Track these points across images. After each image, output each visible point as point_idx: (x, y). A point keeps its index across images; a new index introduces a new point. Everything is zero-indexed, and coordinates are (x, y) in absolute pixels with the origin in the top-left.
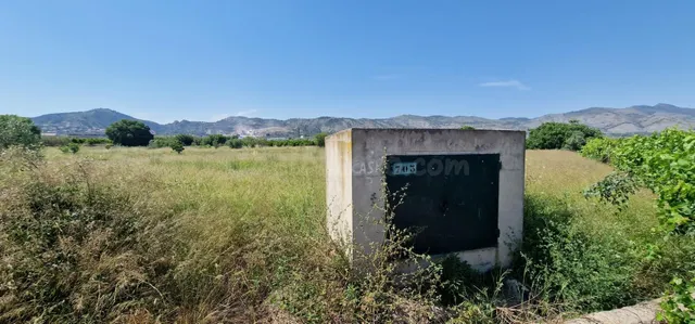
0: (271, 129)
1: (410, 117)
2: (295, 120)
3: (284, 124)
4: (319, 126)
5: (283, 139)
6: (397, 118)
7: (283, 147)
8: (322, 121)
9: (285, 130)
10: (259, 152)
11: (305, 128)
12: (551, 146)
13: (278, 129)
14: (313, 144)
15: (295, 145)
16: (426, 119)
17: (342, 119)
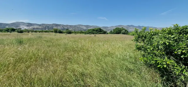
0: (35, 27)
1: (80, 25)
2: (44, 24)
3: (40, 25)
4: (53, 26)
5: (40, 30)
6: (77, 25)
7: (41, 33)
8: (54, 25)
9: (40, 27)
10: (32, 34)
11: (48, 27)
12: (118, 33)
13: (38, 27)
14: (52, 32)
15: (45, 32)
16: (85, 26)
17: (60, 25)
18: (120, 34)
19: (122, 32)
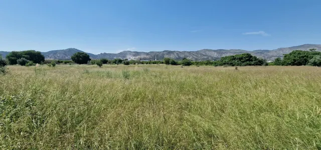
0: (142, 56)
1: (207, 50)
2: (153, 52)
3: (147, 54)
4: (163, 55)
5: (148, 61)
6: (200, 51)
7: (148, 64)
8: (165, 53)
9: (148, 57)
10: (138, 67)
11: (157, 56)
12: (299, 64)
13: (145, 56)
14: (163, 63)
15: (154, 63)
16: (215, 51)
17: (174, 51)
18: (305, 65)
19: (312, 60)
